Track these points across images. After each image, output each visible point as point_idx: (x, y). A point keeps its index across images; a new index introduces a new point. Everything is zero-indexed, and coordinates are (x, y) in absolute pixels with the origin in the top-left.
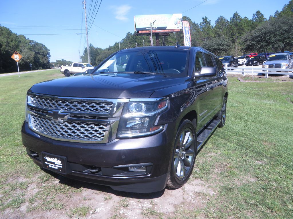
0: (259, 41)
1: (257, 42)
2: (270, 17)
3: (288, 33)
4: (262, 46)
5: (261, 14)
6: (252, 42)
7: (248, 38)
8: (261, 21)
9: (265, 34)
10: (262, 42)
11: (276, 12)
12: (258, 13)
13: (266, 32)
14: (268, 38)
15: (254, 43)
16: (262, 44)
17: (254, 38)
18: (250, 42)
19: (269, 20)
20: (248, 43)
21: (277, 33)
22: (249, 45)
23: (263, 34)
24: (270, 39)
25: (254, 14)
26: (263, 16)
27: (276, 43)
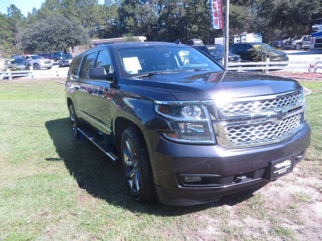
0: (41, 40)
1: (39, 41)
2: (28, 14)
3: (68, 33)
4: (45, 46)
5: (17, 9)
6: (34, 41)
7: (27, 36)
8: (19, 17)
9: (45, 32)
10: (45, 41)
11: (33, 9)
12: (13, 7)
13: (46, 30)
14: (49, 37)
15: (36, 42)
16: (45, 43)
17: (35, 37)
18: (31, 41)
19: (28, 16)
20: (28, 42)
21: (57, 32)
22: (30, 45)
23: (44, 33)
24: (51, 38)
25: (8, 8)
26: (19, 11)
27: (59, 43)
